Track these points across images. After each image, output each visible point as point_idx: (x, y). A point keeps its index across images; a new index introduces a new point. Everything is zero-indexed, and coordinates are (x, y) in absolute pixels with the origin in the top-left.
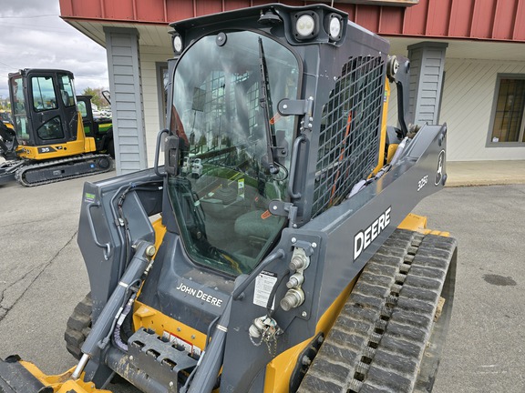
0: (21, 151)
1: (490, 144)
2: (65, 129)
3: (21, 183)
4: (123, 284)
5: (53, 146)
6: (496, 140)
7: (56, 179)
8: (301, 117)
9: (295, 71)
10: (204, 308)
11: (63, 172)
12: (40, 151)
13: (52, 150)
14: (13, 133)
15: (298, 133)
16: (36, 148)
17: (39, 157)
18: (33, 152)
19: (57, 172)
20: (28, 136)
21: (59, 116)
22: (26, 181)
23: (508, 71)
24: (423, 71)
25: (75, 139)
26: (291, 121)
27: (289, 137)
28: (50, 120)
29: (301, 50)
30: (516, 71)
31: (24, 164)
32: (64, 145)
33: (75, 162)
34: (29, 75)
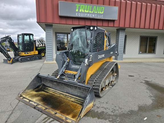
0: (20, 54)
1: (139, 53)
2: (31, 48)
3: (20, 61)
4: (64, 65)
5: (28, 52)
6: (141, 52)
7: (28, 61)
8: (91, 40)
9: (90, 34)
10: (77, 68)
11: (30, 59)
12: (25, 54)
13: (28, 53)
14: (18, 49)
15: (91, 42)
16: (24, 53)
17: (25, 55)
18: (23, 54)
19: (29, 59)
20: (22, 50)
21: (30, 45)
22: (21, 61)
23: (143, 35)
24: (120, 35)
25: (33, 51)
26: (90, 41)
27: (89, 43)
28: (28, 46)
29: (91, 31)
30: (145, 35)
31: (20, 57)
32: (31, 52)
33: (33, 57)
34: (24, 35)
